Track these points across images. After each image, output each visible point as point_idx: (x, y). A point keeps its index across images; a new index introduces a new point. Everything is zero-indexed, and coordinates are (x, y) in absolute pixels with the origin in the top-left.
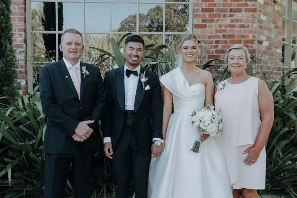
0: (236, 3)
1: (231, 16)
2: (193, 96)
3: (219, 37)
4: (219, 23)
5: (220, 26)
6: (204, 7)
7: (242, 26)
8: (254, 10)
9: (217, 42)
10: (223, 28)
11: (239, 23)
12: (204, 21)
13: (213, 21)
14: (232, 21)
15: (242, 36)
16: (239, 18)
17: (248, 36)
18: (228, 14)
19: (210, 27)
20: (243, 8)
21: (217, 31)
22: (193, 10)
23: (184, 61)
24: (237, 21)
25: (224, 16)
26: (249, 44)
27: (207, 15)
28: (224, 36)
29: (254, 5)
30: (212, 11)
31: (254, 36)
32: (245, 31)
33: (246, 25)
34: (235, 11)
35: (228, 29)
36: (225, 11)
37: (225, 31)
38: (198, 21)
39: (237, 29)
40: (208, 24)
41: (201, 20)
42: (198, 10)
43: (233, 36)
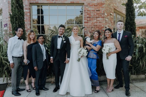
0: (98, 15)
1: (96, 19)
2: (77, 44)
3: (92, 26)
4: (92, 21)
5: (93, 22)
6: (88, 16)
7: (100, 22)
8: (104, 17)
9: (92, 27)
10: (94, 23)
11: (99, 21)
12: (87, 21)
13: (90, 21)
14: (97, 21)
15: (100, 26)
16: (99, 20)
17: (102, 26)
18: (95, 18)
19: (90, 23)
20: (100, 17)
21: (92, 24)
22: (84, 17)
23: (74, 33)
24: (98, 21)
25: (94, 19)
26: (102, 28)
27: (89, 19)
28: (94, 26)
29: (104, 16)
30: (90, 17)
31: (104, 26)
32: (101, 24)
33: (101, 22)
34: (98, 17)
35: (95, 23)
36: (94, 17)
37: (94, 24)
38: (86, 21)
39: (98, 23)
40: (89, 22)
41: (86, 20)
42: (86, 17)
43: (97, 25)
